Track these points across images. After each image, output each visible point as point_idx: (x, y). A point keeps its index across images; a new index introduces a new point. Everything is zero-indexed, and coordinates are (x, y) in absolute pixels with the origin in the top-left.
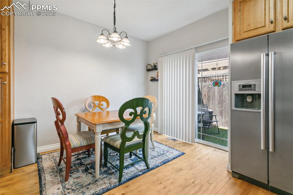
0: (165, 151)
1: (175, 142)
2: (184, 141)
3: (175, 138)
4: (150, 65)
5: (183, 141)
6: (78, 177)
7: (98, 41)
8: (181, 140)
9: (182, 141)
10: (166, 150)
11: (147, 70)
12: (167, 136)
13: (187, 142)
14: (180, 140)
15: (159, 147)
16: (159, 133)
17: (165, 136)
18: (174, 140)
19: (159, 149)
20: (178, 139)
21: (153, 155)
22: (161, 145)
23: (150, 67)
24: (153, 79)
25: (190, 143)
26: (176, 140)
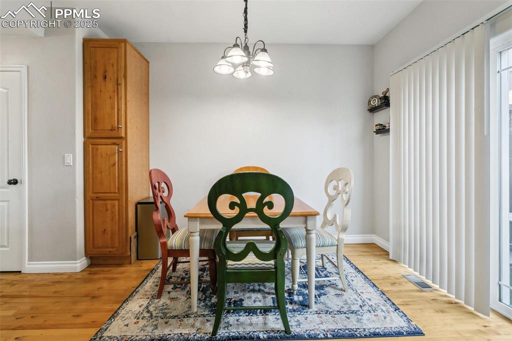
0: (366, 308)
1: (422, 291)
2: (453, 297)
3: (429, 282)
4: (375, 97)
5: (448, 295)
6: (174, 298)
7: (217, 69)
8: (444, 292)
9: (445, 296)
10: (371, 306)
11: (368, 110)
12: (410, 269)
13: (462, 302)
14: (441, 290)
15: (359, 291)
16: (391, 257)
17: (404, 269)
18: (423, 286)
19: (356, 296)
20: (437, 287)
21: (329, 305)
22: (371, 289)
23: (376, 103)
24: (380, 129)
25: (472, 309)
26: (429, 287)
